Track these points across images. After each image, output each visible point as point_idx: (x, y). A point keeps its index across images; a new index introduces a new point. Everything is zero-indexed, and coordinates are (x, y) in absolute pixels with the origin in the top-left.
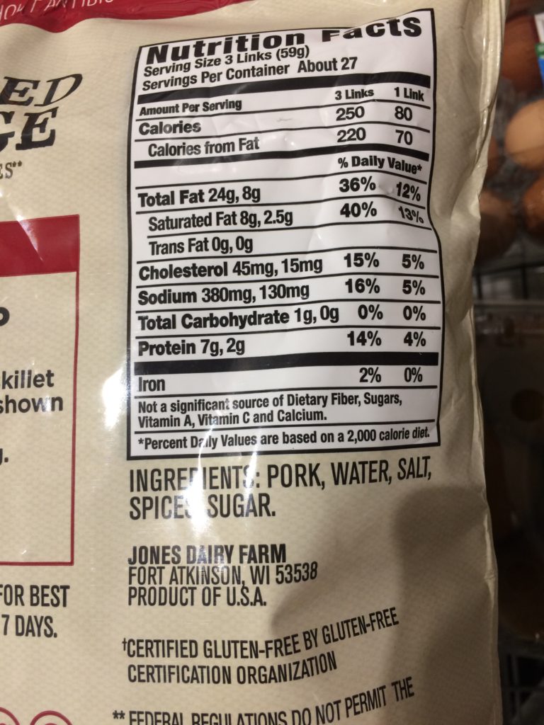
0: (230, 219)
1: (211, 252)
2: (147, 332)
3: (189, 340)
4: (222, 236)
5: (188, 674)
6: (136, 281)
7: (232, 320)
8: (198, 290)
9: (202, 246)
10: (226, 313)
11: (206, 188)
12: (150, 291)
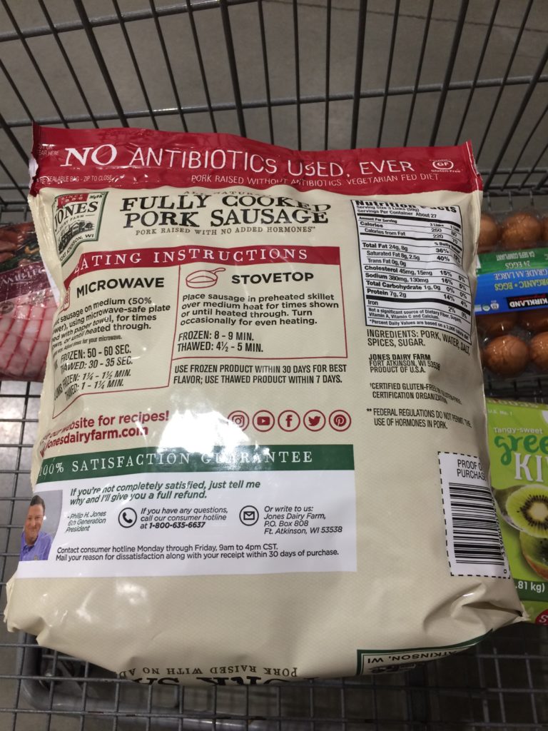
0: (398, 255)
1: (392, 264)
2: (370, 286)
3: (385, 291)
4: (395, 260)
5: (397, 395)
6: (363, 269)
7: (400, 286)
8: (388, 275)
9: (388, 261)
10: (398, 284)
11: (388, 245)
12: (370, 273)
